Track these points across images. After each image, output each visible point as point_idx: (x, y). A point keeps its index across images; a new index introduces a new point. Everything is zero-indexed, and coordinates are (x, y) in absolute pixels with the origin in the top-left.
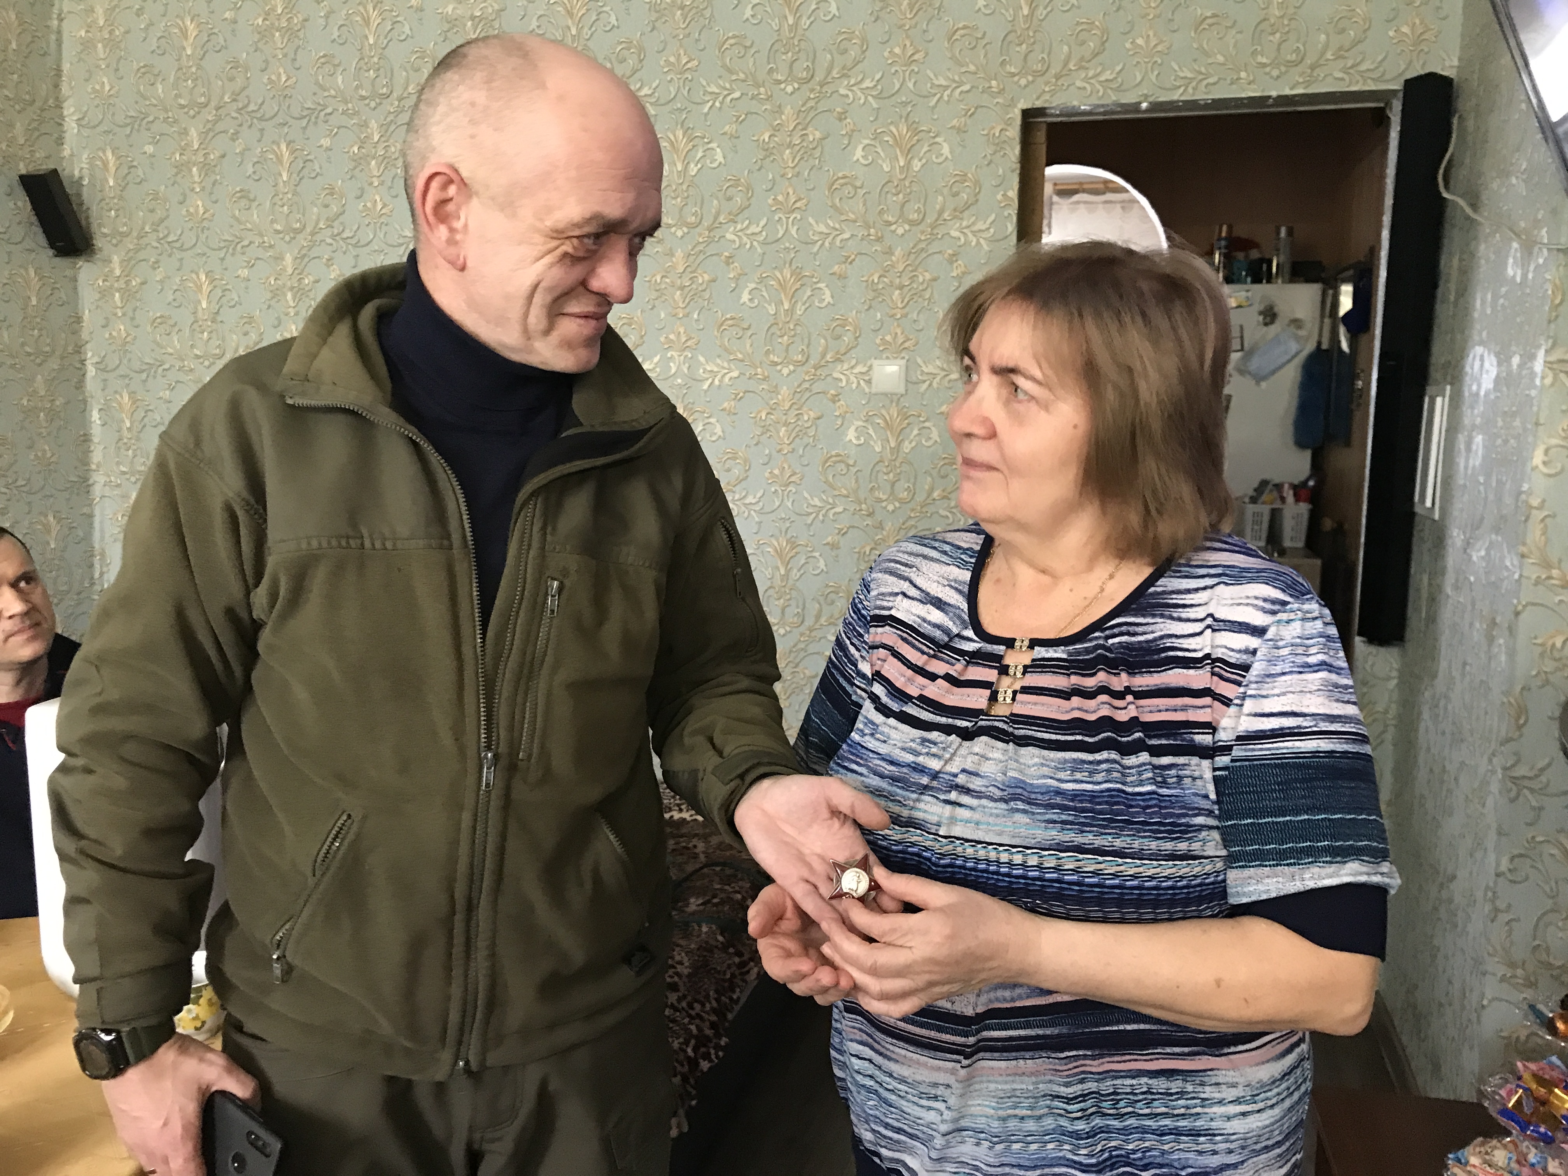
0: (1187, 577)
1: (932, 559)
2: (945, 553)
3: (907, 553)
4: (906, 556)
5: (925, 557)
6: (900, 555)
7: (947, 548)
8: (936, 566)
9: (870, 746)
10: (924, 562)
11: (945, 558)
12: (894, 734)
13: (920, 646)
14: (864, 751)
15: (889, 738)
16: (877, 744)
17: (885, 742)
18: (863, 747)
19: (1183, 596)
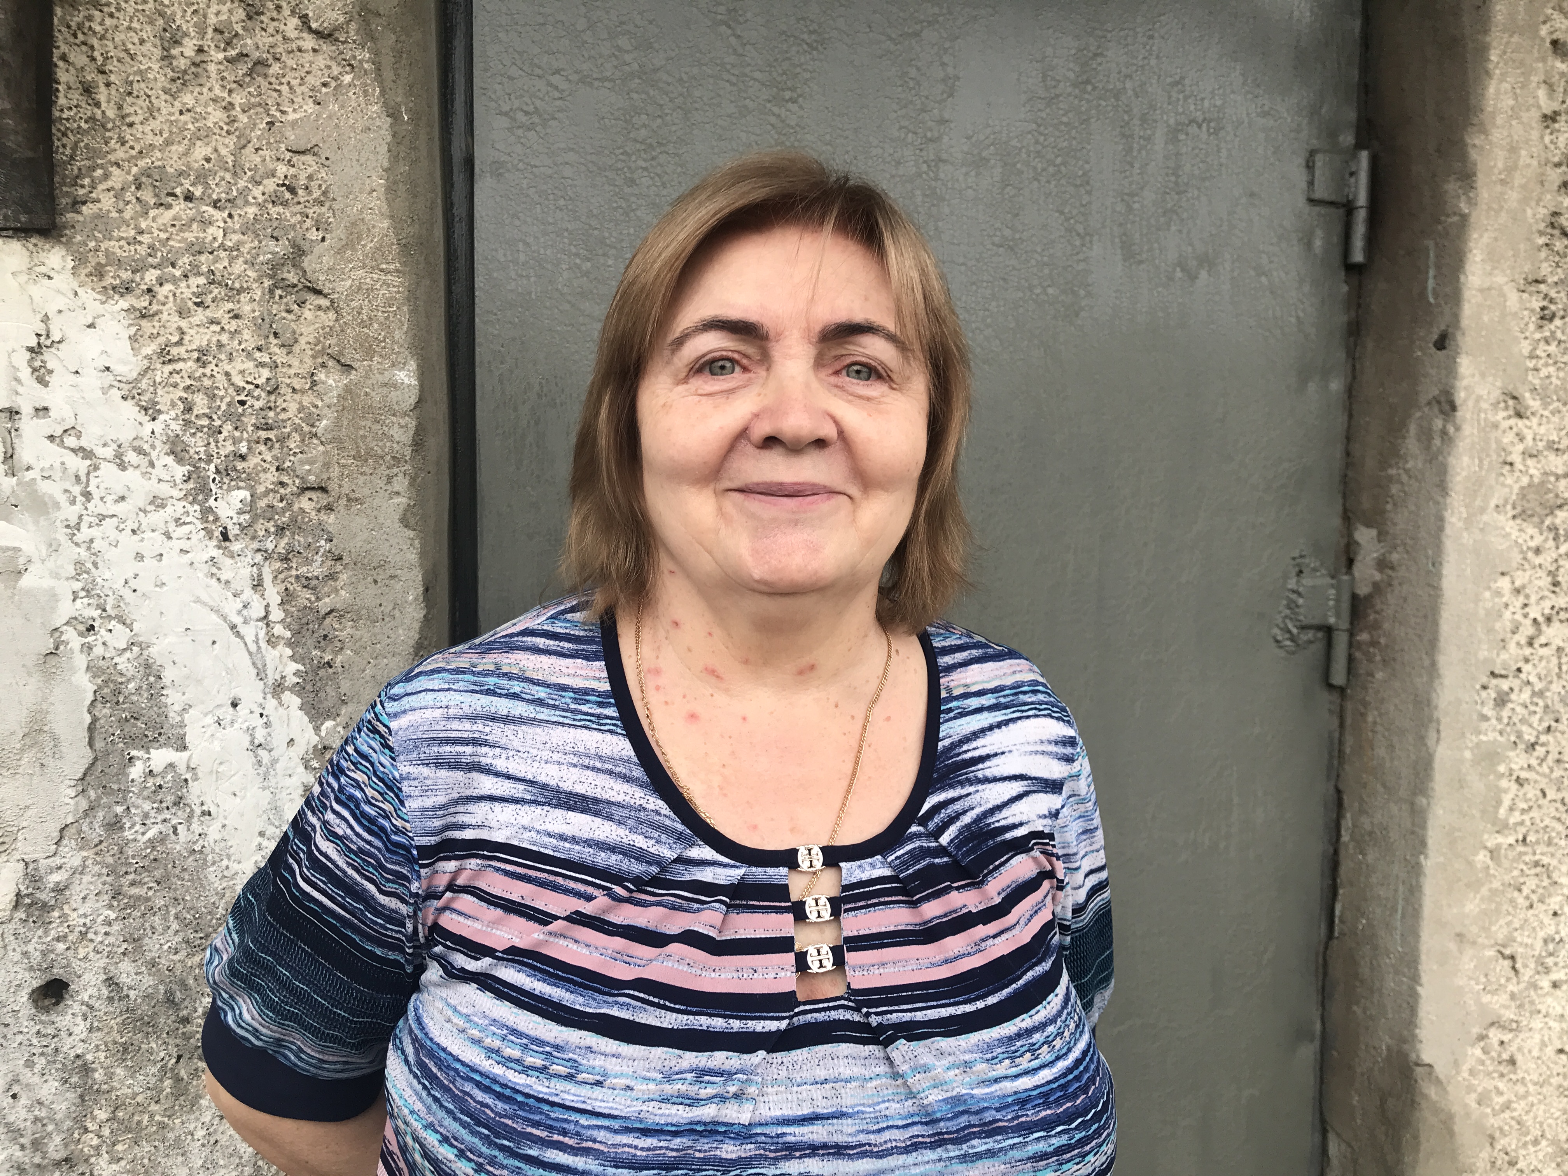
0: (962, 715)
1: (522, 721)
2: (540, 702)
3: (467, 717)
4: (467, 725)
5: (507, 720)
6: (455, 725)
7: (541, 693)
8: (539, 733)
9: (569, 1099)
10: (509, 729)
11: (545, 714)
12: (612, 1065)
13: (572, 884)
14: (557, 1114)
15: (605, 1075)
16: (585, 1091)
17: (599, 1083)
18: (553, 1104)
19: (974, 744)
